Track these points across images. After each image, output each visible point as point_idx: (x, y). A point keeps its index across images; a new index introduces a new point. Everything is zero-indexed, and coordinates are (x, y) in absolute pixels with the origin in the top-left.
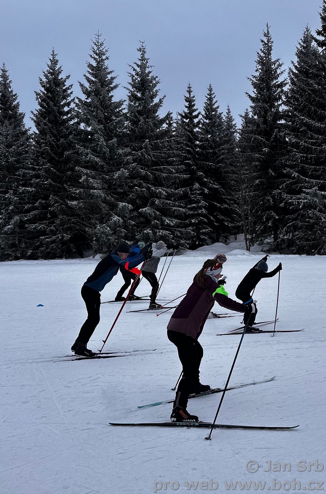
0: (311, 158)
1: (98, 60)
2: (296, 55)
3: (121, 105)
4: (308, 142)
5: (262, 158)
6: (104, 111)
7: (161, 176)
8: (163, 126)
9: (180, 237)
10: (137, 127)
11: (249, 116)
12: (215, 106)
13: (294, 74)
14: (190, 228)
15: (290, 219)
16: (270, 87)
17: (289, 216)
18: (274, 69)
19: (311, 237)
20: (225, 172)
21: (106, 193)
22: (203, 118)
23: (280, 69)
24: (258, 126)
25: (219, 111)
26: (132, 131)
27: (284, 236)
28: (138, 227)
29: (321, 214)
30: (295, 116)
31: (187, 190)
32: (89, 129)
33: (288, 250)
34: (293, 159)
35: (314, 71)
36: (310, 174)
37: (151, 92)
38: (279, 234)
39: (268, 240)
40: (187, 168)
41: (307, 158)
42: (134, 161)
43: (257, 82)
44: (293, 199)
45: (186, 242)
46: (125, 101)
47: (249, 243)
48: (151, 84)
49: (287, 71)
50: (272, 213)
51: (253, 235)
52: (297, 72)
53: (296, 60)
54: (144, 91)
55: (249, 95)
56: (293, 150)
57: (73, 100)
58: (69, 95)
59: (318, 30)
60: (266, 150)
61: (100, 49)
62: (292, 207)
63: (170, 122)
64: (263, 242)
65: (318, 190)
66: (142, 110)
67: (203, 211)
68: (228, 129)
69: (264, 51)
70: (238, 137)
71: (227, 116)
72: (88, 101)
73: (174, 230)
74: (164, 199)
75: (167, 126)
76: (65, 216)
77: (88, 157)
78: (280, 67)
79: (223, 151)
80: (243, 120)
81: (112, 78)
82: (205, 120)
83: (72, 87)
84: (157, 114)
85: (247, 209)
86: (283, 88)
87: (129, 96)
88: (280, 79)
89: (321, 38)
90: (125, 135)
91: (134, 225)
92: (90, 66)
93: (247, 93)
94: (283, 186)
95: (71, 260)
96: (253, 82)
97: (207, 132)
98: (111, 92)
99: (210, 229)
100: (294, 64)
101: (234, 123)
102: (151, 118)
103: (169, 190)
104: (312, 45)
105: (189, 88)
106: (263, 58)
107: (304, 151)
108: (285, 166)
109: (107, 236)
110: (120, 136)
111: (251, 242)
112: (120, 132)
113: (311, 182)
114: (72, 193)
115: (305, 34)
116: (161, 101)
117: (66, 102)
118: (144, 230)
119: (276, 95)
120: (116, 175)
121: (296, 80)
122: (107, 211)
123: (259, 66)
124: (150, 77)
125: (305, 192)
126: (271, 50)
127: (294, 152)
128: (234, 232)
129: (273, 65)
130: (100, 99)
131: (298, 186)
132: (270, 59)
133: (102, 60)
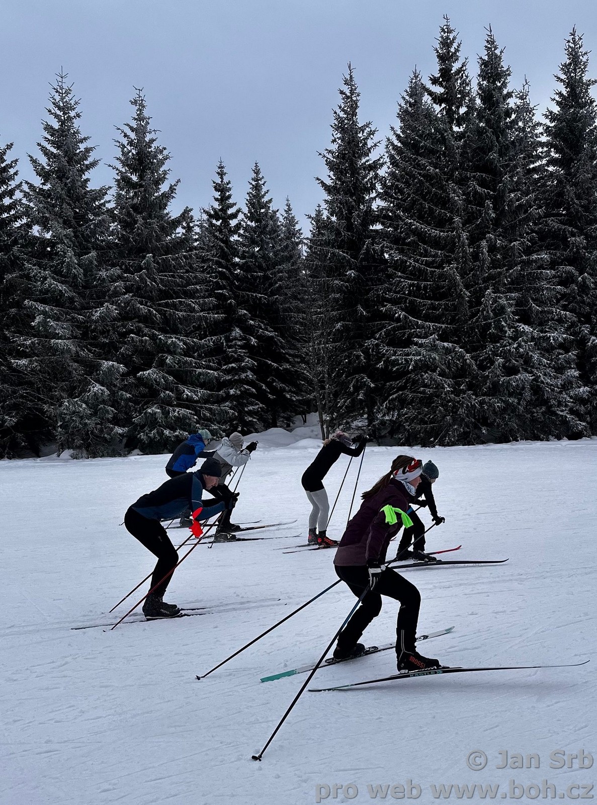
0: (425, 287)
1: (63, 118)
2: (398, 117)
3: (103, 195)
4: (420, 262)
5: (346, 287)
6: (73, 204)
7: (175, 316)
8: (177, 231)
9: (209, 420)
10: (131, 232)
11: (323, 217)
12: (265, 199)
13: (395, 148)
14: (227, 403)
15: (394, 388)
16: (356, 169)
17: (391, 383)
18: (361, 138)
19: (428, 417)
20: (285, 310)
21: (79, 345)
22: (245, 219)
23: (371, 138)
24: (338, 233)
25: (273, 207)
26: (124, 238)
27: (384, 415)
28: (136, 403)
29: (444, 379)
30: (398, 217)
31: (221, 340)
32: (48, 236)
33: (391, 438)
34: (396, 288)
35: (428, 143)
36: (425, 313)
37: (156, 174)
38: (377, 413)
39: (358, 423)
40: (219, 303)
41: (418, 287)
42: (128, 290)
43: (335, 160)
44: (398, 355)
45: (220, 428)
46: (110, 188)
47: (327, 428)
48: (155, 161)
49: (384, 143)
50: (364, 378)
51: (332, 414)
52: (399, 145)
53: (398, 124)
54: (143, 171)
55: (322, 182)
56: (396, 273)
57: (20, 185)
58: (11, 178)
59: (433, 76)
60: (351, 273)
61: (65, 100)
62: (396, 368)
63: (188, 224)
64: (349, 425)
65: (437, 340)
66: (140, 204)
67: (248, 376)
68: (288, 238)
69: (346, 109)
70: (306, 251)
71: (286, 215)
72: (45, 188)
73: (199, 407)
74: (181, 354)
75: (184, 231)
76: (6, 386)
77: (46, 284)
78: (372, 136)
79: (281, 274)
80: (312, 224)
81: (88, 150)
82: (249, 223)
83: (16, 163)
84: (165, 212)
85: (322, 371)
86: (377, 172)
87: (117, 181)
88: (373, 157)
89: (439, 90)
90: (110, 246)
91: (130, 400)
92: (48, 128)
93: (318, 179)
94: (381, 333)
95: (18, 460)
96: (329, 160)
97: (253, 242)
98: (86, 173)
99: (261, 405)
100: (394, 131)
101: (297, 227)
102: (155, 217)
103: (188, 340)
104: (423, 101)
105: (221, 167)
106: (343, 121)
107: (414, 275)
108: (383, 301)
109: (82, 419)
110: (102, 248)
111: (331, 427)
112: (102, 241)
113: (427, 326)
114: (19, 345)
115: (411, 82)
116: (172, 189)
117: (6, 189)
118: (148, 407)
119: (367, 182)
120: (97, 314)
121: (398, 158)
122: (81, 375)
123: (337, 134)
124: (152, 149)
125: (416, 344)
126: (357, 107)
127: (398, 277)
128: (301, 409)
129: (360, 133)
130: (66, 184)
131: (405, 333)
132: (355, 124)
133: (70, 119)
